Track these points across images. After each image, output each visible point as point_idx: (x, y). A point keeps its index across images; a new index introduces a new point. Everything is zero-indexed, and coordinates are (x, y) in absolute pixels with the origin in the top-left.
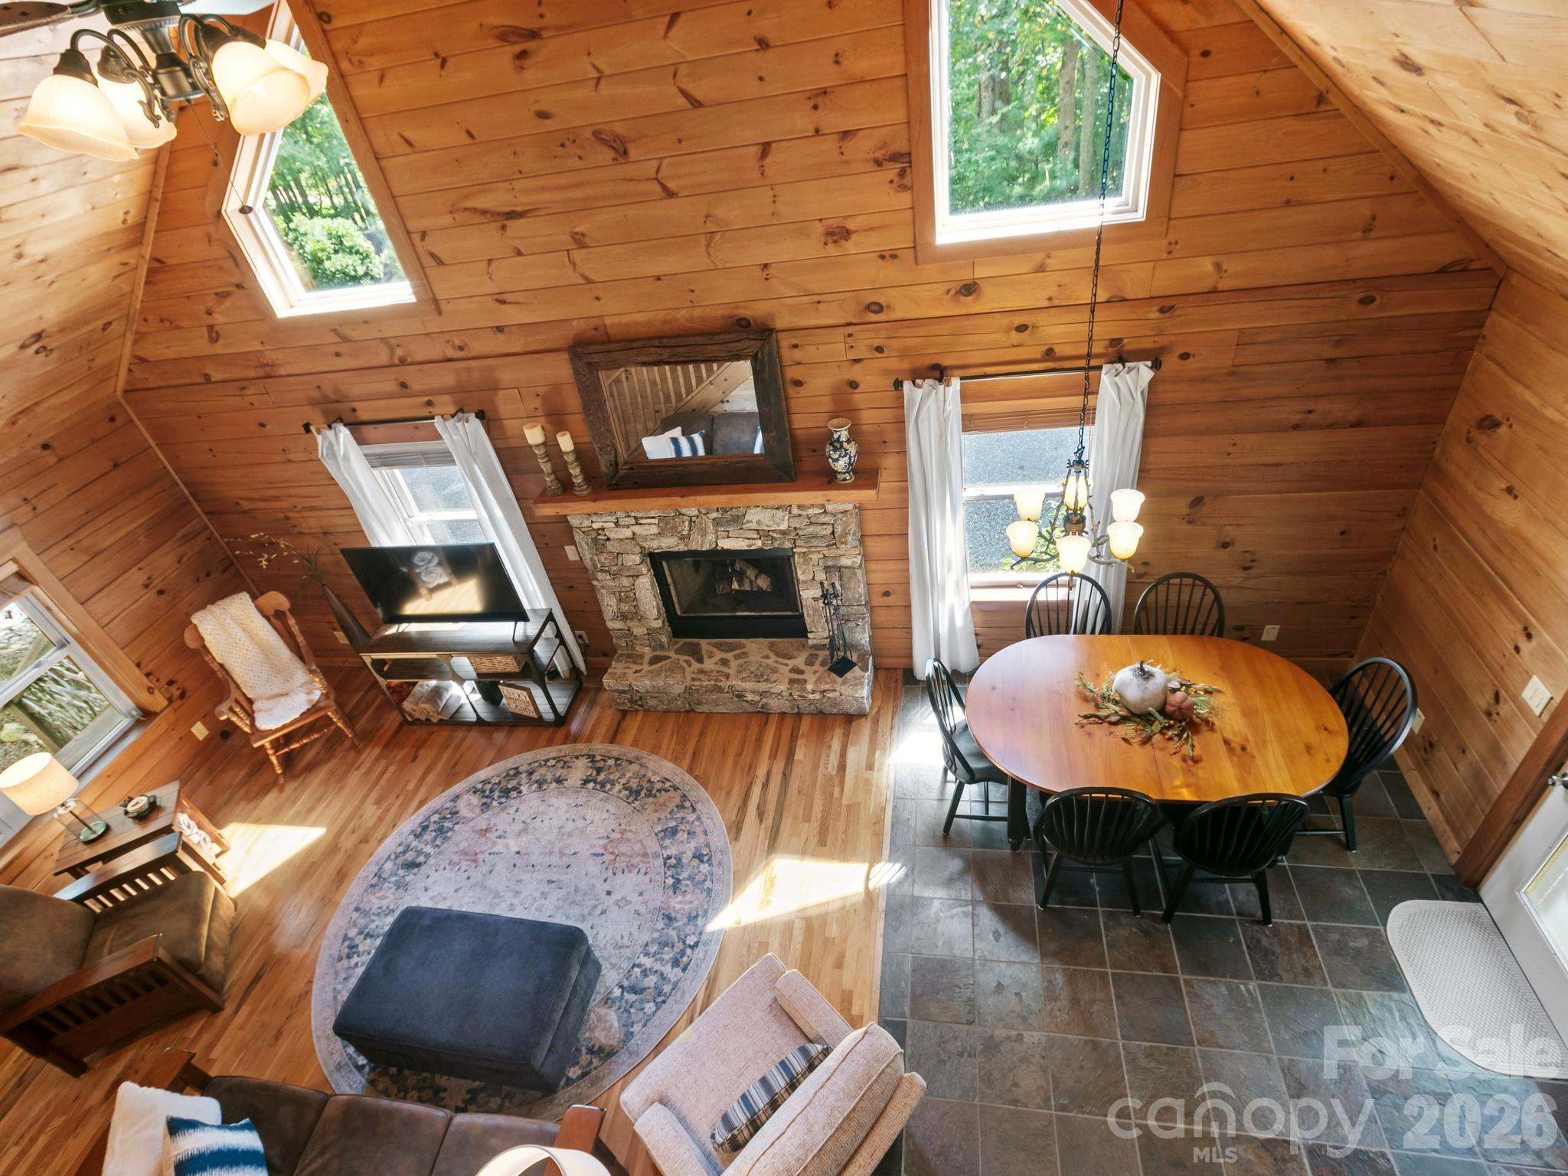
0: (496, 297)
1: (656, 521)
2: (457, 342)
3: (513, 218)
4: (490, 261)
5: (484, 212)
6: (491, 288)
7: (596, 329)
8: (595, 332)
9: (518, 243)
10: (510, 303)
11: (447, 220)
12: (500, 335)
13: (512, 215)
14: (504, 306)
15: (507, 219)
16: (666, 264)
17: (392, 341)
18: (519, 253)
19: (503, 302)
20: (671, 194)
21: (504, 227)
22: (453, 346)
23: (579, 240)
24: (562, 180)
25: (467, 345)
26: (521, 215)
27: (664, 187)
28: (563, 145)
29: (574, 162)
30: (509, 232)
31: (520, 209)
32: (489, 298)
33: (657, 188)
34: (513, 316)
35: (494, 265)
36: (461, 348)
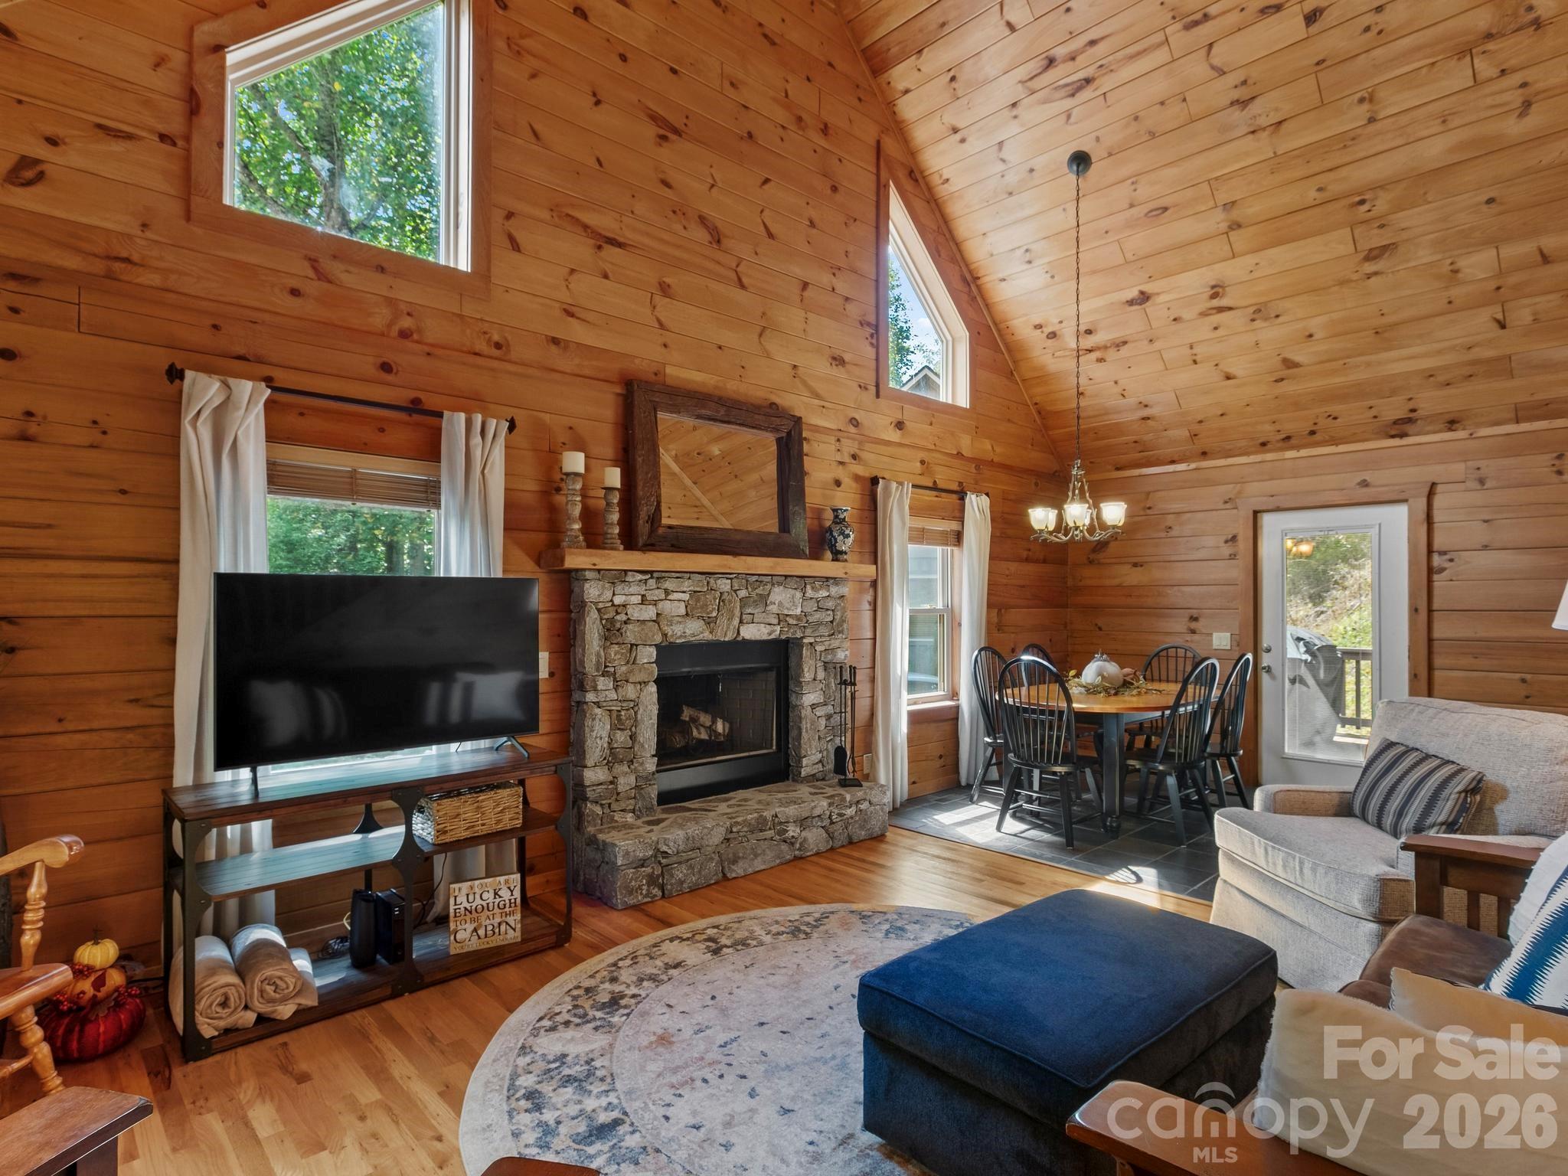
0: (565, 306)
1: (686, 597)
2: (496, 337)
3: (612, 244)
4: (572, 271)
5: (586, 227)
6: (564, 296)
7: (656, 374)
8: (654, 377)
9: (608, 268)
10: (578, 318)
11: (545, 215)
12: (553, 348)
13: (613, 242)
14: (570, 319)
15: (606, 243)
16: (727, 337)
17: (402, 306)
18: (606, 277)
19: (572, 315)
20: (742, 286)
21: (600, 247)
22: (489, 340)
23: (665, 289)
24: (666, 236)
25: (508, 345)
26: (620, 245)
27: (740, 279)
28: (674, 212)
29: (678, 227)
30: (603, 253)
31: (621, 240)
32: (557, 305)
33: (733, 275)
34: (578, 332)
35: (575, 276)
36: (498, 346)
